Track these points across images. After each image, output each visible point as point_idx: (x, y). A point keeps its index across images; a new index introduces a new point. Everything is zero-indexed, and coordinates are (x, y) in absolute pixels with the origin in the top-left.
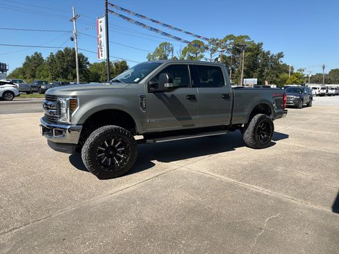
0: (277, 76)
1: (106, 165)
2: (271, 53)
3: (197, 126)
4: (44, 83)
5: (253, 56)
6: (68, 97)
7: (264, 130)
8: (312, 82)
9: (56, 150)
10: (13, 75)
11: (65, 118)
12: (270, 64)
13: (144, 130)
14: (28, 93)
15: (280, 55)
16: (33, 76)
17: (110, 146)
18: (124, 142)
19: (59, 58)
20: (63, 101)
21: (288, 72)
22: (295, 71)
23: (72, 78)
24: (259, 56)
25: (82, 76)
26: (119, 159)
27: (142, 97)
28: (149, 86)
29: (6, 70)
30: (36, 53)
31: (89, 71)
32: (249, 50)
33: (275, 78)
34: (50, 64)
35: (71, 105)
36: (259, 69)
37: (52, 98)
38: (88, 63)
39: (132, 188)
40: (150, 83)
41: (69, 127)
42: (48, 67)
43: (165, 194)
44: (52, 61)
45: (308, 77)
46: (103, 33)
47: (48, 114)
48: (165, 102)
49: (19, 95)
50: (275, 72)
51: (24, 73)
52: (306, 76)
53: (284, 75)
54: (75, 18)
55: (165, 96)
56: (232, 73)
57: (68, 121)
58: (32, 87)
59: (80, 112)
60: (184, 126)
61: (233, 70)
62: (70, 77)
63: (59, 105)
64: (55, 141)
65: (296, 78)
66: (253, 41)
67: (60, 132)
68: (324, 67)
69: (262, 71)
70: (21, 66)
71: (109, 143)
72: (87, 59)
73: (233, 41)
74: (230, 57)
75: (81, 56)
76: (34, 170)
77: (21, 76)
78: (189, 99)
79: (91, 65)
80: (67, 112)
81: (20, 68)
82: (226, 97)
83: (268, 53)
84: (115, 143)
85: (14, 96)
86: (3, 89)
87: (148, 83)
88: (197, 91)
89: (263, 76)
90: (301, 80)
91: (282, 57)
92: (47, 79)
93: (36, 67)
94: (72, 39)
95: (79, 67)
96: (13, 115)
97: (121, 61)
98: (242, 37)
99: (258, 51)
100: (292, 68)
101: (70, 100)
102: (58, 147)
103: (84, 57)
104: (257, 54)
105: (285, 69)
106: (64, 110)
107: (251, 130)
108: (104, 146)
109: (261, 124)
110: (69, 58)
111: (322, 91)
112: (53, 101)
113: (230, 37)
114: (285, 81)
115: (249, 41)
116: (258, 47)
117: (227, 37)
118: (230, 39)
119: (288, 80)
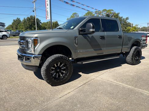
0: (126, 28)
1: (55, 78)
2: (123, 18)
3: (104, 54)
4: (21, 31)
6: (33, 37)
7: (137, 55)
8: (141, 31)
9: (26, 69)
10: (7, 28)
11: (31, 51)
12: (122, 22)
13: (76, 57)
14: (14, 36)
15: (127, 19)
16: (17, 29)
17: (58, 67)
18: (66, 64)
19: (28, 20)
20: (30, 40)
21: (130, 26)
22: (134, 26)
23: (34, 29)
25: (38, 28)
26: (62, 73)
27: (76, 37)
28: (80, 31)
29: (5, 26)
30: (18, 18)
31: (41, 26)
33: (124, 29)
34: (24, 23)
35: (34, 42)
37: (23, 38)
38: (41, 23)
39: (72, 93)
40: (80, 29)
41: (33, 56)
42: (23, 24)
43: (94, 98)
44: (25, 22)
46: (48, 7)
47: (21, 47)
48: (88, 40)
49: (9, 37)
50: (125, 26)
51: (13, 27)
52: (138, 28)
53: (129, 28)
54: (34, 1)
55: (88, 37)
57: (33, 52)
58: (16, 33)
59: (40, 47)
60: (97, 54)
62: (33, 29)
63: (27, 42)
64: (25, 64)
65: (134, 29)
66: (115, 12)
67: (28, 59)
68: (148, 24)
70: (11, 24)
71: (57, 65)
72: (40, 21)
73: (106, 12)
75: (37, 19)
76: (14, 79)
77: (11, 28)
78: (101, 38)
79: (42, 23)
80: (32, 46)
81: (11, 25)
82: (120, 37)
83: (122, 18)
84: (60, 65)
85: (7, 37)
86: (2, 34)
87: (79, 29)
88: (105, 34)
90: (137, 30)
91: (128, 19)
92: (22, 30)
93: (18, 25)
94: (34, 11)
95: (37, 24)
96: (6, 46)
97: (55, 21)
98: (110, 10)
100: (132, 25)
101: (34, 39)
102: (28, 67)
103: (39, 20)
105: (129, 25)
106: (30, 46)
107: (131, 55)
108: (54, 67)
110: (32, 20)
112: (23, 40)
113: (104, 10)
114: (129, 30)
115: (113, 12)
116: (117, 15)
117: (103, 10)
118: (105, 11)
119: (131, 30)
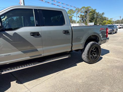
0: (102, 22)
2: (100, 13)
5: (92, 14)
7: (95, 52)
8: (115, 23)
12: (99, 17)
15: (103, 14)
22: (109, 19)
24: (95, 14)
32: (91, 12)
33: (101, 23)
36: (95, 19)
45: (114, 21)
50: (101, 20)
52: (113, 21)
53: (105, 21)
56: (85, 21)
61: (85, 20)
65: (109, 22)
68: (120, 17)
69: (96, 20)
74: (84, 15)
82: (67, 32)
83: (98, 13)
89: (97, 22)
90: (111, 23)
91: (104, 14)
98: (88, 7)
99: (94, 12)
104: (94, 14)
105: (105, 19)
109: (93, 48)
111: (120, 27)
114: (105, 23)
115: (91, 8)
116: (94, 11)
117: (83, 8)
118: (84, 8)
119: (107, 23)
